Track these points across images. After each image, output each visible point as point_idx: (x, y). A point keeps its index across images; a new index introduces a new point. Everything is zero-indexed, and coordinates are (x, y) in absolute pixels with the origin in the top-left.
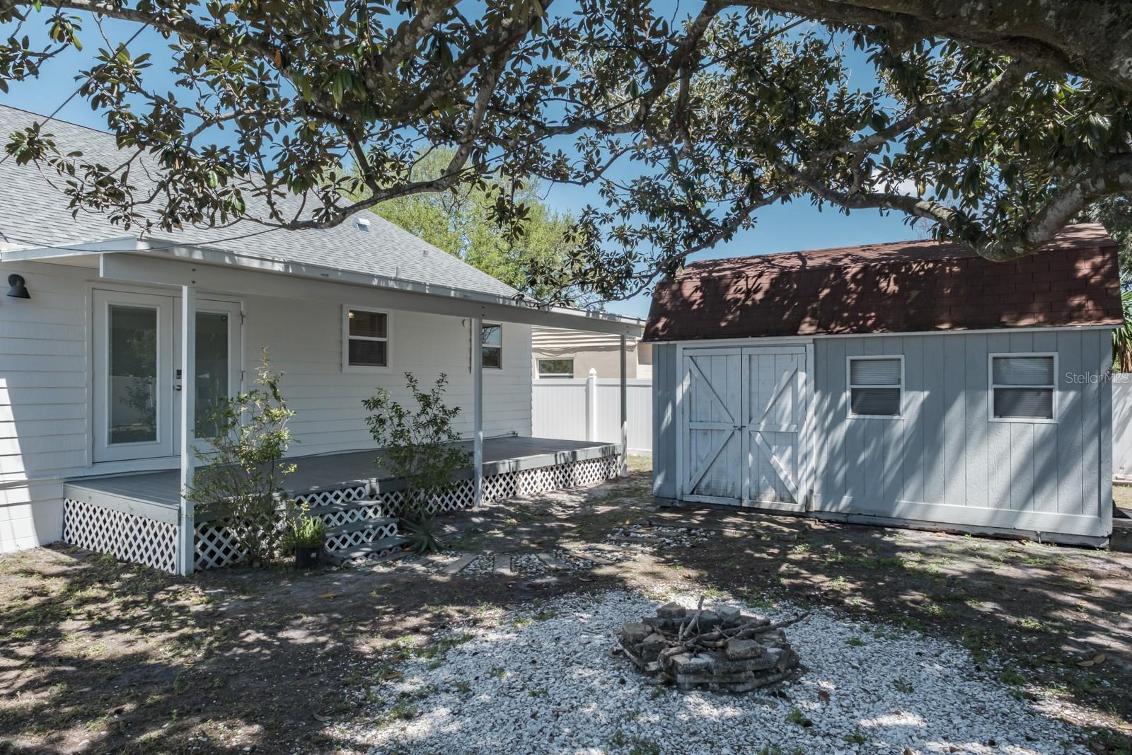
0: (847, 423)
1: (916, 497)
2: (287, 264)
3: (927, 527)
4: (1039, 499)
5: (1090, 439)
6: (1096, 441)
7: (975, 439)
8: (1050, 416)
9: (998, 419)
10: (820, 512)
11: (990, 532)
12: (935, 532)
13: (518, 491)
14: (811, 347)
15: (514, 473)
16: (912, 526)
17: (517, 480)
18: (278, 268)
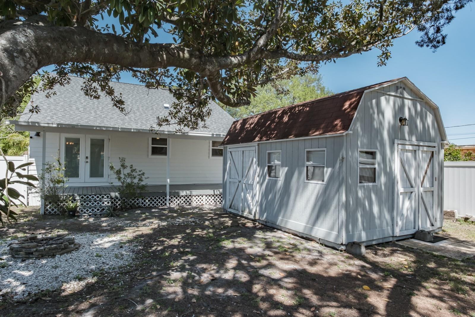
0: (266, 180)
1: (283, 217)
2: (58, 124)
3: (287, 231)
4: (320, 221)
5: (336, 193)
6: (338, 194)
7: (300, 191)
8: (323, 181)
9: (307, 181)
10: (259, 219)
11: (305, 236)
12: (289, 233)
13: (192, 203)
14: (257, 147)
15: (190, 196)
16: (283, 230)
17: (192, 199)
18: (55, 126)
